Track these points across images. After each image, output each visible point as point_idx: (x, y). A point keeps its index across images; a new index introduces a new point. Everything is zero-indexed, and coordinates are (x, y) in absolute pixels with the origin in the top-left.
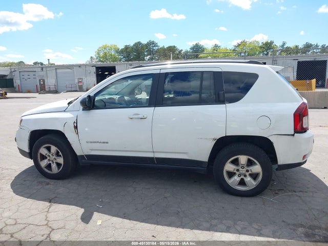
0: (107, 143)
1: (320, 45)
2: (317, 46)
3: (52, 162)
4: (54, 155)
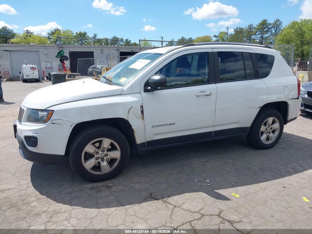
0: (174, 124)
1: (125, 39)
2: (122, 40)
3: (103, 159)
4: (106, 150)
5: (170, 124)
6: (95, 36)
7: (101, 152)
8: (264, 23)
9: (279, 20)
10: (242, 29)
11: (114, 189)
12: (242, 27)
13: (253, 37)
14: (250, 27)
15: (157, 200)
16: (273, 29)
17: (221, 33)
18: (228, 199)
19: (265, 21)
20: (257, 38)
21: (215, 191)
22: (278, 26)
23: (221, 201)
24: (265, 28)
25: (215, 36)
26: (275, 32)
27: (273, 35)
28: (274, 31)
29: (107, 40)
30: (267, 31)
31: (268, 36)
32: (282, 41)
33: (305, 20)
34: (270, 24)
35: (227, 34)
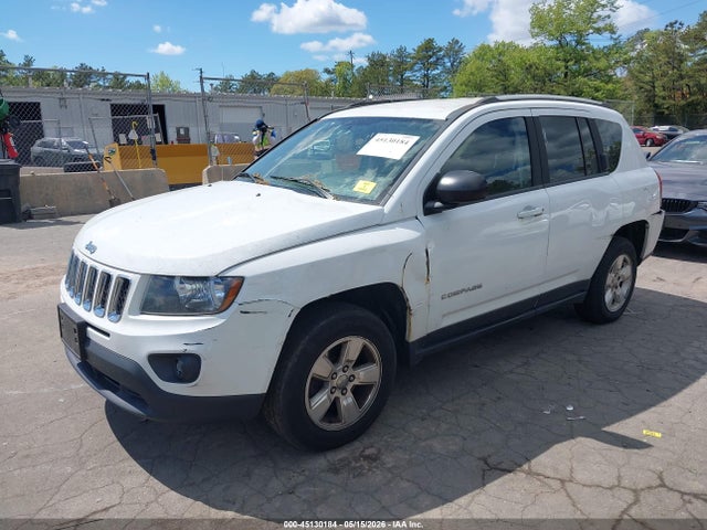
0: (480, 287)
3: (343, 390)
4: (351, 365)
5: (474, 288)
6: (29, 61)
7: (341, 373)
8: (429, 46)
9: (457, 42)
10: (385, 57)
11: (389, 460)
12: (384, 53)
13: (408, 74)
14: (401, 51)
15: (510, 472)
16: (446, 60)
17: (339, 64)
18: (647, 446)
19: (430, 41)
20: (415, 76)
21: (604, 429)
22: (457, 52)
23: (636, 451)
24: (431, 57)
25: (327, 71)
26: (452, 65)
27: (448, 71)
28: (449, 64)
29: (62, 73)
30: (436, 64)
31: (439, 75)
32: (466, 86)
33: (503, 44)
34: (441, 49)
35: (353, 66)
